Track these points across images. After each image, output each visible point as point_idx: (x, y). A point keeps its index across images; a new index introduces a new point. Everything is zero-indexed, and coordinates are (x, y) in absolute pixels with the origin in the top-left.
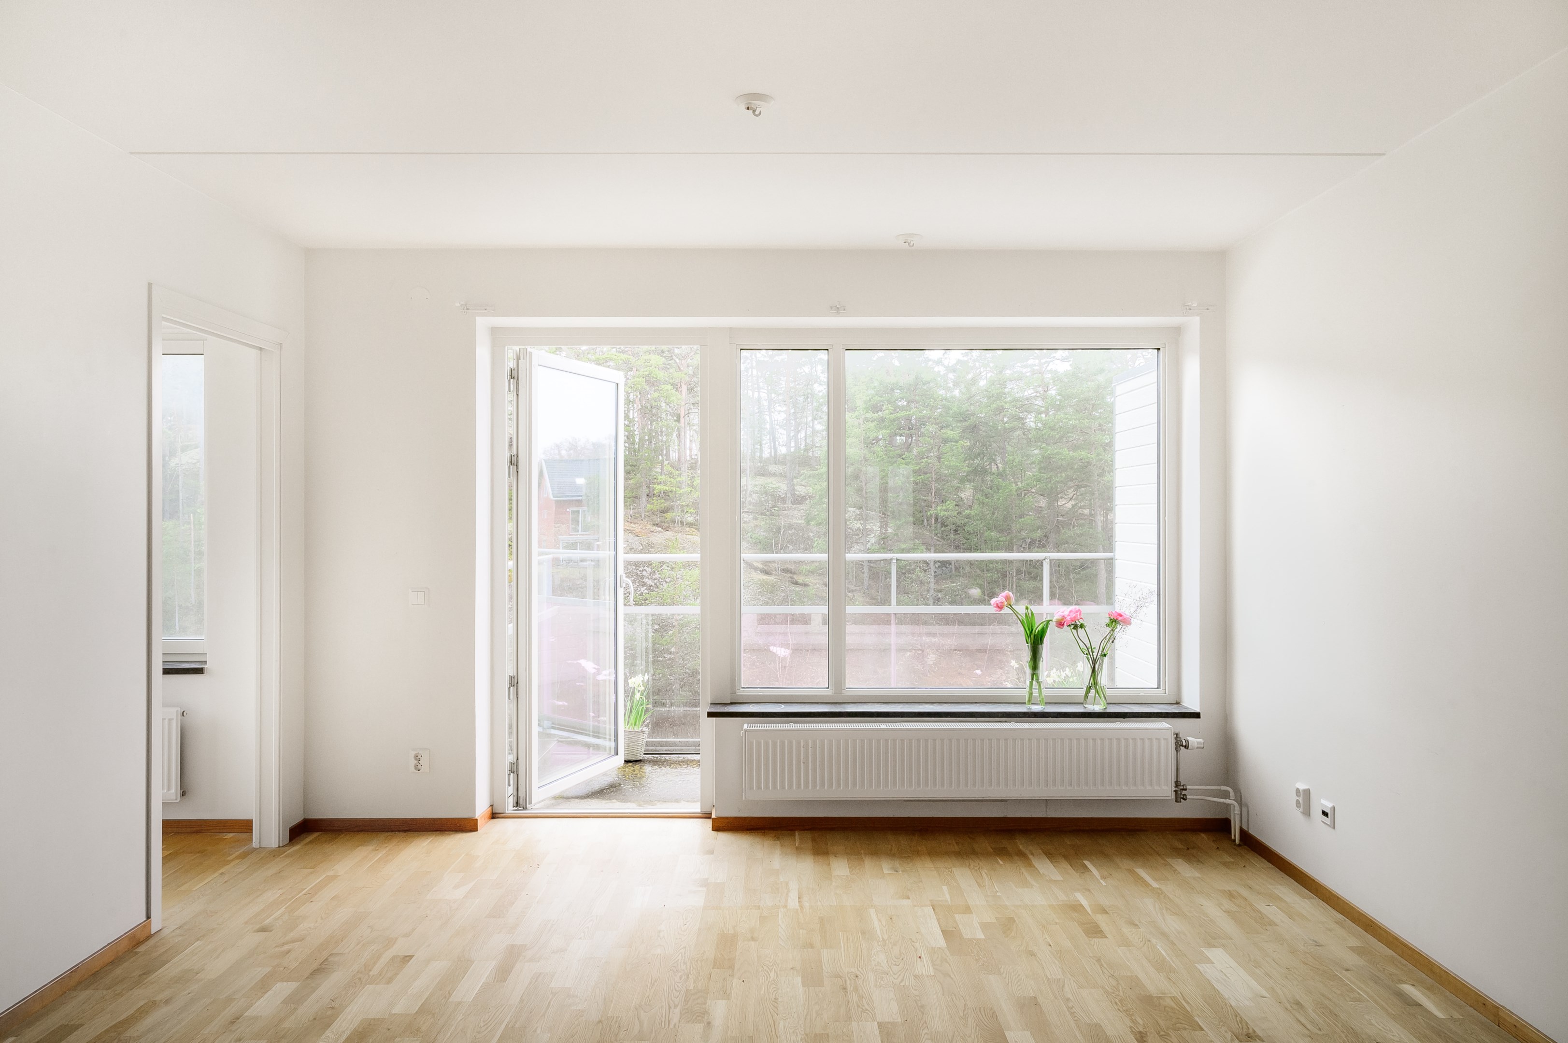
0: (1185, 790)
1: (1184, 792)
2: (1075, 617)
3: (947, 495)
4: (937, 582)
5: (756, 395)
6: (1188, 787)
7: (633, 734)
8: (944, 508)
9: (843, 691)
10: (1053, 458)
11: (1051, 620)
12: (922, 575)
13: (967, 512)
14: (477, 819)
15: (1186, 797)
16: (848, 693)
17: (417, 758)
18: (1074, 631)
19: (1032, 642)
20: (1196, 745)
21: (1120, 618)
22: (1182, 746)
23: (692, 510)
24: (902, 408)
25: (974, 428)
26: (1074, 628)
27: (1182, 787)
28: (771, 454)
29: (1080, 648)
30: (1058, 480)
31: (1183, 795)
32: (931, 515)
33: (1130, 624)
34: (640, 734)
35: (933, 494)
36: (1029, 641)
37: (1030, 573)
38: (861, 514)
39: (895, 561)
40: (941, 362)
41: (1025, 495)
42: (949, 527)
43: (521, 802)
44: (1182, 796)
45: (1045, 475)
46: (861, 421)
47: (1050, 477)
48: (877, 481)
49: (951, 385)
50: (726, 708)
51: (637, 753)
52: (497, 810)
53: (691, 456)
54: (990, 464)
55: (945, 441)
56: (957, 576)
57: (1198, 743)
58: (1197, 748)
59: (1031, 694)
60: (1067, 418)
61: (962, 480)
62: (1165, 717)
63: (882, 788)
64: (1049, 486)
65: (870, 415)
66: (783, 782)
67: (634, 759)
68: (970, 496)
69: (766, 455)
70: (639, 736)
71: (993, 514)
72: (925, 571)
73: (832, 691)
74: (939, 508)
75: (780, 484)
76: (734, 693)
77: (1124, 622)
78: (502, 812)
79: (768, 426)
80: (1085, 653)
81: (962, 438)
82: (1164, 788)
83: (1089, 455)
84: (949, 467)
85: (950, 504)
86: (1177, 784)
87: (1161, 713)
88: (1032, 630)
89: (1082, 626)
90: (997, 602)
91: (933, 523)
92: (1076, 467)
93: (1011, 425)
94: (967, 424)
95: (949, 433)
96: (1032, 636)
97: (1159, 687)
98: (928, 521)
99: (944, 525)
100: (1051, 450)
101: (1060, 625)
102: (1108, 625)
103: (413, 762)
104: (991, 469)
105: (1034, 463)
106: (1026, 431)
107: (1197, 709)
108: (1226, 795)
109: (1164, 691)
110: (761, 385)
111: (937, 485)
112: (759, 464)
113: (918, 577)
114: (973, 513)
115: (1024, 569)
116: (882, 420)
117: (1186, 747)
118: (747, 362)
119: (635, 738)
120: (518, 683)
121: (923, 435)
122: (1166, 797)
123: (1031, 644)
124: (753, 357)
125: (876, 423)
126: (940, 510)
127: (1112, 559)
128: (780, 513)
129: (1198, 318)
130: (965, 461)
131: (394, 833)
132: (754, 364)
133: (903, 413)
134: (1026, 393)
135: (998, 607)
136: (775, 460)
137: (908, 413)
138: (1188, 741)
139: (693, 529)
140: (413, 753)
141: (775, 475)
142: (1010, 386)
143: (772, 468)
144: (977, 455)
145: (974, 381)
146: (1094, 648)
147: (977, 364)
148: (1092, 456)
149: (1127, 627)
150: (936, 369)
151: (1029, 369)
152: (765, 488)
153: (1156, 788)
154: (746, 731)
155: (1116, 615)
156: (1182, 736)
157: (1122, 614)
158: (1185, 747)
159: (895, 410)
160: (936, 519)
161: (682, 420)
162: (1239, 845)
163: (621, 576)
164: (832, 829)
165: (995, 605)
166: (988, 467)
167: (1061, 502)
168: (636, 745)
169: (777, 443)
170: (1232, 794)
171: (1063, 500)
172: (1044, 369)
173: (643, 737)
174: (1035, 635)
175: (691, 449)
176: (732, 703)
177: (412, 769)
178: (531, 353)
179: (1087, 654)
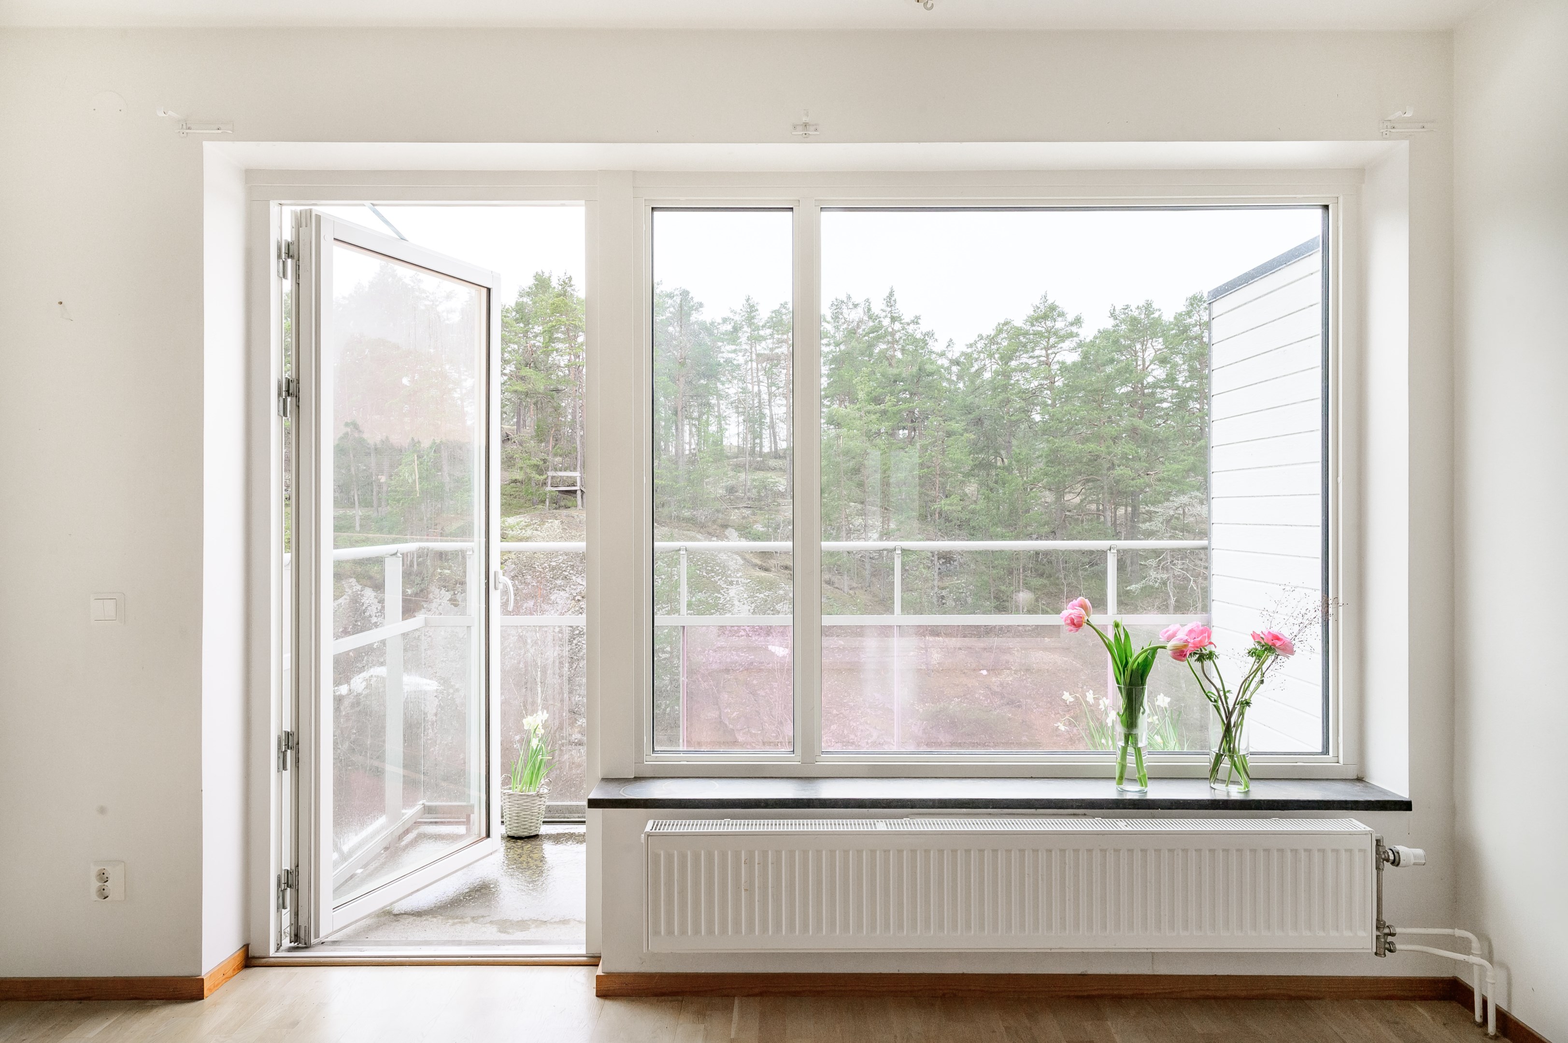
0: (1393, 935)
1: (1390, 939)
2: (1200, 641)
3: (951, 489)
4: (941, 579)
5: (756, 389)
6: (1398, 930)
7: (524, 799)
8: (948, 502)
9: (818, 759)
10: (1061, 451)
11: (1164, 647)
12: (925, 571)
13: (973, 506)
14: (202, 980)
15: (1395, 947)
16: (825, 761)
17: (103, 877)
18: (1199, 664)
19: (1128, 681)
20: (1413, 861)
21: (1278, 643)
22: (1388, 860)
23: (688, 505)
24: (905, 401)
25: (979, 421)
26: (1198, 660)
27: (1387, 931)
28: (771, 449)
29: (1205, 692)
30: (1066, 473)
31: (1389, 943)
32: (935, 510)
33: (1292, 652)
34: (535, 798)
35: (937, 489)
36: (1122, 681)
37: (1036, 570)
38: (863, 509)
39: (900, 552)
40: (944, 355)
41: (1031, 489)
42: (953, 523)
43: (302, 934)
44: (1387, 946)
45: (1053, 469)
46: (863, 413)
47: (1059, 471)
48: (878, 476)
49: (954, 378)
50: (621, 792)
51: (531, 826)
52: (254, 951)
53: (690, 450)
54: (996, 458)
55: (949, 434)
56: (962, 573)
57: (1415, 856)
58: (1414, 864)
59: (1123, 767)
60: (1075, 410)
61: (967, 475)
62: (1352, 809)
63: (878, 932)
64: (1056, 480)
65: (872, 407)
66: (710, 922)
67: (526, 834)
68: (974, 491)
69: (766, 450)
70: (534, 802)
71: (999, 508)
72: (929, 568)
73: (799, 758)
74: (943, 502)
75: (780, 479)
76: (639, 761)
77: (1283, 650)
78: (263, 955)
79: (768, 420)
80: (1213, 699)
81: (966, 430)
82: (1361, 934)
83: (1098, 448)
84: (952, 461)
85: (954, 499)
86: (1380, 925)
87: (1346, 802)
88: (1127, 663)
89: (1210, 656)
90: (1072, 616)
91: (937, 518)
92: (1084, 461)
93: (1018, 417)
94: (971, 416)
95: (955, 426)
96: (1128, 673)
97: (1326, 751)
98: (931, 516)
99: (947, 520)
100: (1058, 442)
101: (1181, 655)
102: (1251, 653)
103: (96, 884)
104: (996, 462)
105: (1041, 456)
106: (1032, 424)
107: (1403, 794)
108: (1464, 946)
109: (1335, 759)
110: (761, 378)
111: (941, 479)
112: (759, 459)
113: (921, 573)
114: (978, 508)
115: (1031, 565)
116: (884, 412)
117: (1396, 862)
118: (747, 354)
119: (528, 804)
120: (298, 744)
121: (926, 428)
122: (1363, 948)
123: (1125, 684)
124: (753, 349)
125: (878, 415)
126: (943, 504)
127: (1207, 548)
128: (779, 508)
129: (1405, 144)
130: (969, 455)
131: (60, 1003)
132: (754, 357)
133: (906, 406)
134: (1032, 385)
135: (1074, 624)
136: (776, 455)
137: (911, 405)
138: (1398, 853)
139: (690, 525)
140: (94, 870)
141: (774, 469)
142: (1016, 377)
143: (772, 463)
144: (981, 451)
145: (979, 372)
146: (1229, 691)
147: (982, 355)
148: (1102, 449)
149: (1288, 657)
150: (940, 362)
151: (1035, 360)
152: (763, 482)
153: (1347, 934)
154: (648, 836)
155: (1270, 637)
156: (1387, 844)
157: (1280, 637)
158: (1393, 863)
159: (897, 402)
160: (940, 514)
161: (679, 413)
162: (1496, 1037)
163: (495, 572)
164: (795, 994)
165: (1069, 621)
166: (993, 461)
167: (1067, 497)
168: (529, 814)
169: (778, 438)
170: (1475, 944)
171: (1071, 494)
172: (1050, 360)
173: (540, 803)
174: (1132, 671)
175: (690, 444)
176: (637, 779)
177: (94, 896)
178: (318, 218)
179: (1215, 701)
